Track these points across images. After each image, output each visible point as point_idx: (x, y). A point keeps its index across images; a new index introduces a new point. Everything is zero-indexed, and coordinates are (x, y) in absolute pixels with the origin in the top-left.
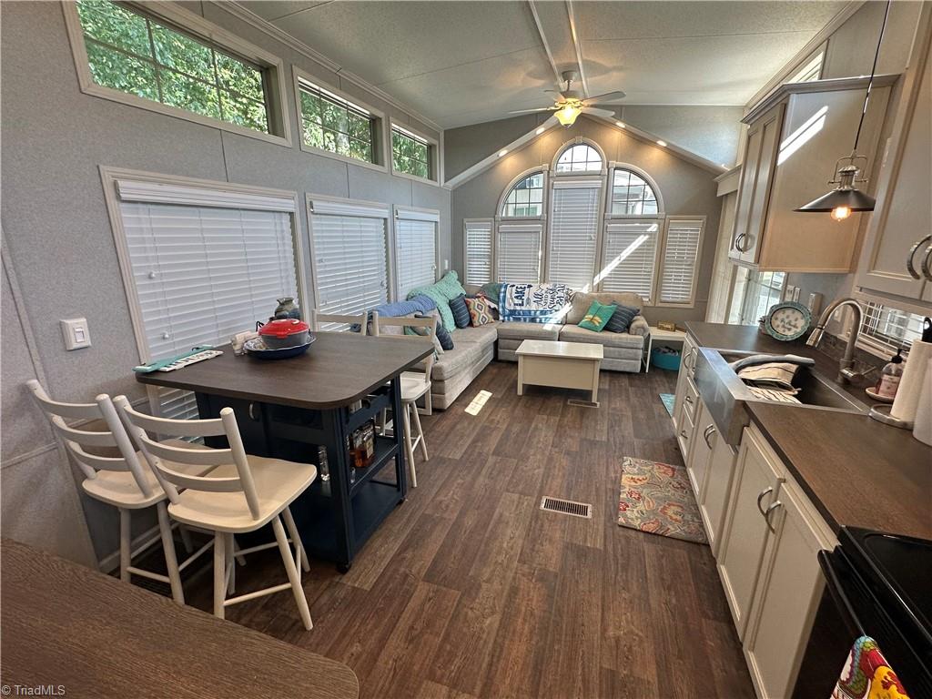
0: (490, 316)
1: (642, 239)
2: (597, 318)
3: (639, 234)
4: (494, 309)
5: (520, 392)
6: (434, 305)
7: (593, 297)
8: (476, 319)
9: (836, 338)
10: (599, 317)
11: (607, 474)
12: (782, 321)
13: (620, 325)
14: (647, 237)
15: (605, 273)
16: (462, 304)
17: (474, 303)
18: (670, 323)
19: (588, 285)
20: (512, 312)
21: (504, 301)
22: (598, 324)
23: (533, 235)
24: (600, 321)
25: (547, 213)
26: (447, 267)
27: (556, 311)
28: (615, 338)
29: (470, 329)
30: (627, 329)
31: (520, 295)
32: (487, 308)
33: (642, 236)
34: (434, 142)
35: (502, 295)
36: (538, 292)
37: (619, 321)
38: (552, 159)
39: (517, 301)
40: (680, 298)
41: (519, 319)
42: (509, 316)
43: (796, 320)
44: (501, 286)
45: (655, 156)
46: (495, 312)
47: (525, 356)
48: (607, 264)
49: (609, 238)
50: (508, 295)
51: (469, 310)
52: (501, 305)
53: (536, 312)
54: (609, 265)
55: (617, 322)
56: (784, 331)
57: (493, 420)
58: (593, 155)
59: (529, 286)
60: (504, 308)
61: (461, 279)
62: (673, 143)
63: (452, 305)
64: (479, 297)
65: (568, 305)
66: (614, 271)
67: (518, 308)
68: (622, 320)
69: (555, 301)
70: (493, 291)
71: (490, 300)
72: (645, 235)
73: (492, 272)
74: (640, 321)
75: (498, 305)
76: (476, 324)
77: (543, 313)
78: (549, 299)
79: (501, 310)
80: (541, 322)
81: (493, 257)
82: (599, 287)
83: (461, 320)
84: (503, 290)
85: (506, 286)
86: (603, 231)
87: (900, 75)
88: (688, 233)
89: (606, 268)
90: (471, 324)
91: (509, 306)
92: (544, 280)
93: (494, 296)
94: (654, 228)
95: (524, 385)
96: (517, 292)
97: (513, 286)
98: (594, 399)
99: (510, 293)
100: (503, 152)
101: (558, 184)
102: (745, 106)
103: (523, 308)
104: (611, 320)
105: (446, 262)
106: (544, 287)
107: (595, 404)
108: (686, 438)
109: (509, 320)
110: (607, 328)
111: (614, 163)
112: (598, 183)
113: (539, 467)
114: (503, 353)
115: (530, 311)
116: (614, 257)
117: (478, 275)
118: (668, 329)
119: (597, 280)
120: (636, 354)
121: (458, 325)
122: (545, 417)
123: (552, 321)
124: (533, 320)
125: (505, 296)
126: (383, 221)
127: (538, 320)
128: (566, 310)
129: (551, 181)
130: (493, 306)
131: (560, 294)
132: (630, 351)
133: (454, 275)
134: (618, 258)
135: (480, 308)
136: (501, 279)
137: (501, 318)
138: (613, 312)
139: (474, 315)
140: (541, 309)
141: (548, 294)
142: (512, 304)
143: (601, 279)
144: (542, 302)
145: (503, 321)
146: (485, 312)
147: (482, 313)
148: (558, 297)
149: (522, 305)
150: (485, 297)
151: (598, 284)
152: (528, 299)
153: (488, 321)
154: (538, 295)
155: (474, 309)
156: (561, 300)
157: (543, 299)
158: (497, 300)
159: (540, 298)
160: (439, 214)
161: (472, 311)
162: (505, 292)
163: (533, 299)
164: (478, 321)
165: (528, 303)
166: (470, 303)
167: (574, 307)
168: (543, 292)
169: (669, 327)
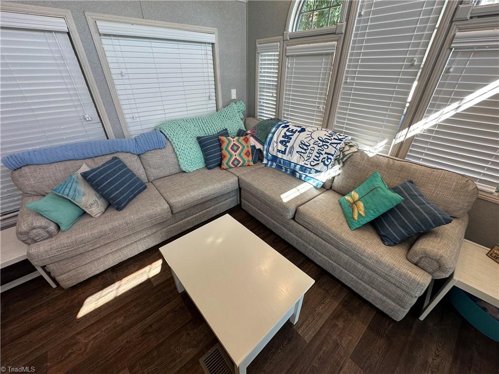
2: (361, 204)
4: (260, 150)
7: (377, 165)
8: (225, 162)
10: (366, 203)
15: (419, 128)
17: (230, 141)
19: (386, 141)
20: (275, 159)
21: (270, 143)
22: (356, 217)
27: (317, 171)
29: (217, 170)
31: (285, 141)
35: (270, 135)
36: (305, 141)
39: (281, 147)
41: (279, 167)
42: (271, 161)
44: (275, 125)
48: (430, 112)
50: (275, 139)
51: (220, 150)
52: (266, 147)
53: (296, 164)
54: (434, 116)
59: (301, 131)
60: (268, 151)
61: (252, 111)
65: (337, 167)
66: (440, 126)
67: (280, 155)
68: (404, 226)
69: (322, 157)
70: (264, 129)
71: (257, 139)
73: (278, 106)
75: (263, 146)
76: (225, 166)
77: (303, 169)
78: (315, 153)
79: (265, 153)
80: (300, 178)
82: (399, 151)
84: (274, 129)
85: (279, 126)
89: (423, 121)
90: (220, 165)
91: (273, 150)
93: (262, 136)
96: (286, 136)
97: (286, 127)
99: (278, 136)
103: (285, 157)
105: (235, 91)
109: (272, 165)
110: (372, 225)
115: (291, 163)
116: (447, 102)
119: (402, 136)
121: (207, 164)
123: (311, 181)
125: (272, 138)
127: (297, 175)
128: (333, 172)
130: (259, 146)
131: (331, 150)
133: (241, 106)
134: (455, 105)
137: (265, 161)
138: (393, 204)
139: (225, 157)
140: (302, 164)
141: (316, 147)
142: (276, 149)
143: (409, 136)
144: (305, 156)
145: (266, 165)
146: (240, 155)
147: (236, 155)
148: (326, 153)
149: (284, 153)
150: (253, 136)
151: (402, 143)
152: (292, 147)
153: (243, 164)
154: (305, 145)
155: (226, 149)
156: (328, 158)
157: (308, 151)
158: (263, 141)
159: (305, 150)
160: (217, 33)
161: (224, 152)
162: (274, 133)
163: (298, 149)
164: (227, 164)
165: (291, 152)
166: (223, 142)
167: (344, 172)
168: (312, 142)
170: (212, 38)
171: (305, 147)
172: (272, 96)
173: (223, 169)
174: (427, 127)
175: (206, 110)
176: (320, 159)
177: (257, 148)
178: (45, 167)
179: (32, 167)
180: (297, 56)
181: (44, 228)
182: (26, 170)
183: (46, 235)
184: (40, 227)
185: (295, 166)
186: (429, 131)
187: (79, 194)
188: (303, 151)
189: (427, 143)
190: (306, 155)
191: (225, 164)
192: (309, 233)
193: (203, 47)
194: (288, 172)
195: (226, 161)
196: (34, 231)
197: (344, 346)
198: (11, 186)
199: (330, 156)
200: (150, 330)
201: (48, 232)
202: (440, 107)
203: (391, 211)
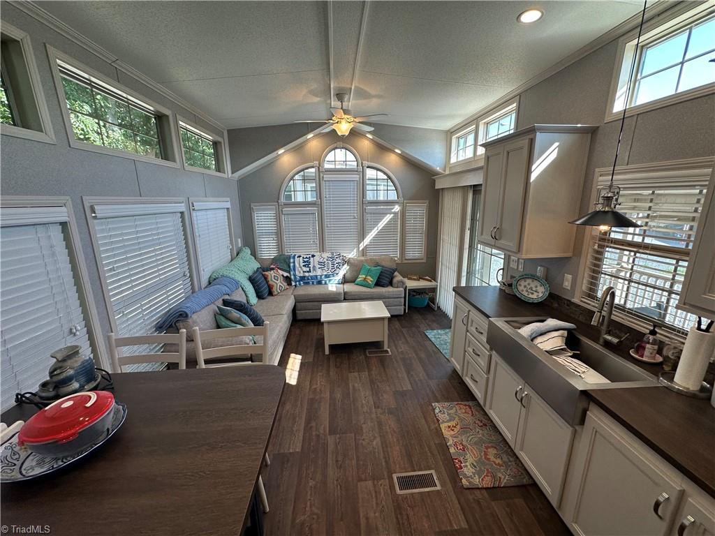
0: (285, 284)
1: (388, 217)
2: (369, 277)
3: (386, 214)
4: (287, 277)
5: (327, 352)
6: (237, 285)
7: (362, 261)
8: (274, 289)
9: (570, 301)
10: (370, 276)
11: (429, 427)
12: (525, 287)
13: (386, 281)
14: (392, 215)
15: (367, 241)
16: (261, 278)
17: (271, 274)
18: (415, 275)
19: (356, 250)
20: (302, 278)
21: (294, 270)
22: (370, 282)
23: (311, 216)
24: (371, 280)
25: (320, 199)
26: (240, 245)
28: (386, 292)
29: (271, 298)
30: (391, 284)
31: (307, 264)
32: (282, 278)
33: (388, 215)
34: (219, 139)
35: (292, 265)
36: (321, 260)
37: (385, 278)
38: (320, 159)
39: (305, 269)
40: (417, 255)
41: (308, 283)
42: (299, 281)
43: (536, 287)
44: (289, 257)
45: (393, 159)
46: (288, 280)
47: (329, 322)
48: (367, 235)
49: (368, 217)
50: (297, 265)
51: (267, 282)
52: (292, 273)
53: (321, 276)
55: (383, 279)
56: (528, 295)
57: (315, 388)
58: (350, 157)
59: (313, 256)
60: (295, 275)
61: (254, 254)
62: (407, 151)
63: (251, 280)
64: (273, 269)
66: (372, 240)
67: (307, 274)
68: (387, 277)
69: (335, 266)
70: (283, 262)
72: (391, 214)
73: (280, 246)
74: (398, 277)
75: (290, 273)
76: (276, 293)
77: (327, 276)
78: (330, 265)
79: (292, 277)
80: (326, 283)
81: (279, 234)
82: (364, 252)
83: (261, 292)
84: (292, 260)
85: (294, 257)
86: (363, 211)
87: (598, 127)
88: (418, 213)
89: (367, 237)
90: (271, 294)
91: (299, 274)
92: (322, 250)
93: (285, 267)
94: (397, 208)
95: (330, 345)
96: (304, 262)
97: (300, 256)
98: (386, 348)
99: (299, 263)
100: (281, 151)
101: (327, 177)
102: (449, 131)
103: (311, 274)
104: (379, 278)
105: (239, 240)
106: (326, 255)
107: (387, 352)
108: (477, 382)
109: (300, 284)
110: (378, 284)
111: (366, 164)
112: (356, 177)
113: (375, 437)
114: (302, 313)
115: (316, 276)
116: (371, 231)
117: (268, 250)
118: (414, 279)
119: (362, 246)
120: (400, 302)
121: (260, 296)
122: (356, 374)
123: (334, 282)
124: (320, 283)
125: (294, 266)
126: (180, 215)
127: (323, 282)
128: (344, 270)
129: (321, 175)
130: (286, 274)
131: (338, 261)
132: (396, 299)
133: (247, 251)
134: (374, 230)
135: (276, 278)
136: (288, 251)
137: (293, 284)
138: (379, 272)
139: (273, 286)
140: (325, 274)
141: (329, 261)
142: (301, 272)
143: (364, 246)
144: (325, 268)
145: (296, 286)
146: (277, 284)
148: (336, 263)
149: (310, 271)
150: (278, 268)
151: (363, 249)
152: (314, 266)
154: (321, 263)
155: (271, 280)
156: (339, 265)
157: (326, 265)
158: (288, 269)
159: (324, 265)
160: (229, 201)
161: (270, 282)
162: (294, 262)
163: (318, 266)
164: (276, 291)
165: (314, 270)
166: (268, 276)
168: (325, 260)
169: (415, 278)
170: (227, 205)
173: (275, 295)
177: (285, 275)
188: (322, 266)
191: (274, 291)
203: (380, 275)
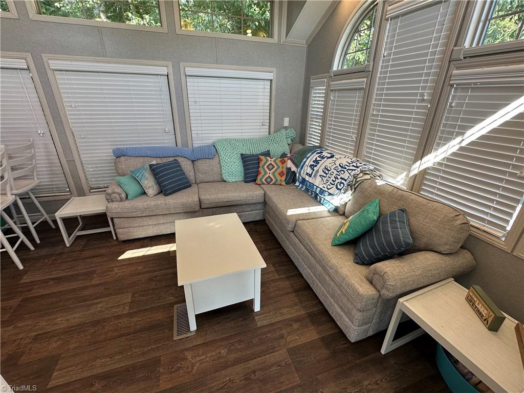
4: (294, 172)
15: (430, 160)
16: (254, 160)
17: (267, 161)
19: (405, 173)
20: (304, 181)
21: (304, 167)
22: (339, 234)
25: (374, 61)
26: (287, 125)
27: (330, 194)
29: (252, 184)
31: (314, 164)
35: (304, 160)
36: (329, 166)
39: (309, 170)
41: (307, 190)
42: (302, 184)
44: (311, 150)
48: (439, 145)
50: (307, 163)
51: (258, 167)
52: (300, 170)
53: (318, 187)
54: (441, 149)
59: (330, 157)
60: (300, 174)
61: (304, 138)
65: (350, 192)
66: (448, 159)
67: (307, 178)
69: (337, 181)
70: (302, 155)
71: (293, 162)
73: (322, 135)
75: (297, 170)
77: (322, 192)
78: (333, 178)
79: (297, 175)
80: (320, 201)
81: (323, 118)
82: (417, 181)
84: (309, 155)
85: (314, 152)
89: (435, 153)
90: (255, 180)
92: (357, 154)
93: (299, 160)
96: (315, 161)
97: (319, 153)
99: (310, 160)
101: (394, 9)
103: (311, 180)
109: (302, 187)
115: (314, 185)
116: (452, 135)
117: (314, 136)
119: (417, 168)
123: (327, 205)
124: (316, 197)
125: (305, 162)
127: (319, 198)
128: (346, 197)
129: (386, 7)
130: (294, 169)
131: (346, 176)
134: (459, 139)
136: (327, 143)
137: (297, 184)
139: (260, 173)
140: (321, 186)
141: (335, 171)
142: (305, 173)
143: (422, 168)
145: (298, 187)
146: (273, 173)
147: (270, 173)
148: (341, 178)
149: (310, 176)
150: (291, 159)
151: (416, 175)
152: (317, 171)
153: (275, 182)
154: (327, 169)
155: (263, 167)
156: (341, 183)
157: (328, 175)
158: (298, 164)
159: (327, 174)
160: (275, 72)
161: (260, 169)
162: (308, 158)
163: (321, 173)
164: (260, 180)
165: (315, 176)
166: (261, 160)
167: (354, 197)
168: (333, 167)
169: (484, 312)
170: (270, 76)
171: (327, 172)
172: (319, 126)
173: (257, 184)
174: (438, 159)
175: (258, 134)
176: (336, 183)
177: (292, 170)
178: (133, 158)
179: (126, 157)
180: (339, 90)
181: (119, 194)
182: (123, 158)
183: (119, 199)
184: (117, 193)
185: (317, 189)
186: (440, 164)
187: (144, 178)
188: (325, 175)
189: (437, 176)
190: (326, 178)
191: (259, 180)
192: (301, 245)
193: (262, 82)
194: (313, 196)
195: (260, 178)
196: (114, 194)
197: (287, 340)
198: (112, 166)
199: (343, 181)
200: (154, 279)
201: (120, 198)
202: (448, 140)
